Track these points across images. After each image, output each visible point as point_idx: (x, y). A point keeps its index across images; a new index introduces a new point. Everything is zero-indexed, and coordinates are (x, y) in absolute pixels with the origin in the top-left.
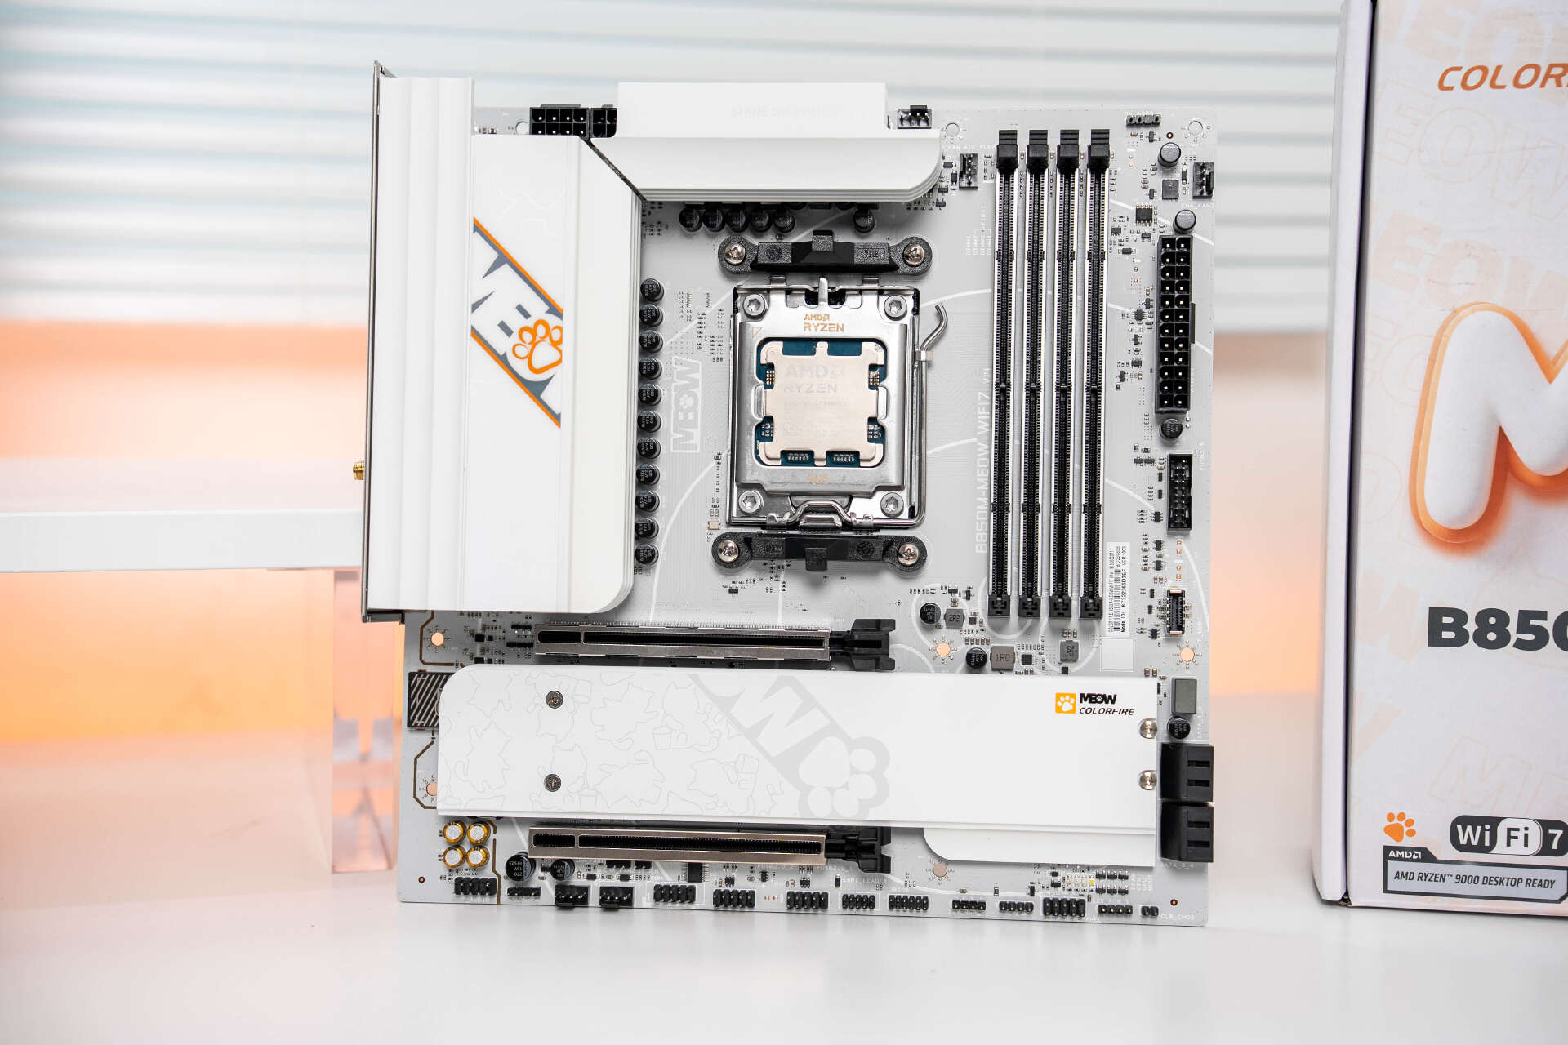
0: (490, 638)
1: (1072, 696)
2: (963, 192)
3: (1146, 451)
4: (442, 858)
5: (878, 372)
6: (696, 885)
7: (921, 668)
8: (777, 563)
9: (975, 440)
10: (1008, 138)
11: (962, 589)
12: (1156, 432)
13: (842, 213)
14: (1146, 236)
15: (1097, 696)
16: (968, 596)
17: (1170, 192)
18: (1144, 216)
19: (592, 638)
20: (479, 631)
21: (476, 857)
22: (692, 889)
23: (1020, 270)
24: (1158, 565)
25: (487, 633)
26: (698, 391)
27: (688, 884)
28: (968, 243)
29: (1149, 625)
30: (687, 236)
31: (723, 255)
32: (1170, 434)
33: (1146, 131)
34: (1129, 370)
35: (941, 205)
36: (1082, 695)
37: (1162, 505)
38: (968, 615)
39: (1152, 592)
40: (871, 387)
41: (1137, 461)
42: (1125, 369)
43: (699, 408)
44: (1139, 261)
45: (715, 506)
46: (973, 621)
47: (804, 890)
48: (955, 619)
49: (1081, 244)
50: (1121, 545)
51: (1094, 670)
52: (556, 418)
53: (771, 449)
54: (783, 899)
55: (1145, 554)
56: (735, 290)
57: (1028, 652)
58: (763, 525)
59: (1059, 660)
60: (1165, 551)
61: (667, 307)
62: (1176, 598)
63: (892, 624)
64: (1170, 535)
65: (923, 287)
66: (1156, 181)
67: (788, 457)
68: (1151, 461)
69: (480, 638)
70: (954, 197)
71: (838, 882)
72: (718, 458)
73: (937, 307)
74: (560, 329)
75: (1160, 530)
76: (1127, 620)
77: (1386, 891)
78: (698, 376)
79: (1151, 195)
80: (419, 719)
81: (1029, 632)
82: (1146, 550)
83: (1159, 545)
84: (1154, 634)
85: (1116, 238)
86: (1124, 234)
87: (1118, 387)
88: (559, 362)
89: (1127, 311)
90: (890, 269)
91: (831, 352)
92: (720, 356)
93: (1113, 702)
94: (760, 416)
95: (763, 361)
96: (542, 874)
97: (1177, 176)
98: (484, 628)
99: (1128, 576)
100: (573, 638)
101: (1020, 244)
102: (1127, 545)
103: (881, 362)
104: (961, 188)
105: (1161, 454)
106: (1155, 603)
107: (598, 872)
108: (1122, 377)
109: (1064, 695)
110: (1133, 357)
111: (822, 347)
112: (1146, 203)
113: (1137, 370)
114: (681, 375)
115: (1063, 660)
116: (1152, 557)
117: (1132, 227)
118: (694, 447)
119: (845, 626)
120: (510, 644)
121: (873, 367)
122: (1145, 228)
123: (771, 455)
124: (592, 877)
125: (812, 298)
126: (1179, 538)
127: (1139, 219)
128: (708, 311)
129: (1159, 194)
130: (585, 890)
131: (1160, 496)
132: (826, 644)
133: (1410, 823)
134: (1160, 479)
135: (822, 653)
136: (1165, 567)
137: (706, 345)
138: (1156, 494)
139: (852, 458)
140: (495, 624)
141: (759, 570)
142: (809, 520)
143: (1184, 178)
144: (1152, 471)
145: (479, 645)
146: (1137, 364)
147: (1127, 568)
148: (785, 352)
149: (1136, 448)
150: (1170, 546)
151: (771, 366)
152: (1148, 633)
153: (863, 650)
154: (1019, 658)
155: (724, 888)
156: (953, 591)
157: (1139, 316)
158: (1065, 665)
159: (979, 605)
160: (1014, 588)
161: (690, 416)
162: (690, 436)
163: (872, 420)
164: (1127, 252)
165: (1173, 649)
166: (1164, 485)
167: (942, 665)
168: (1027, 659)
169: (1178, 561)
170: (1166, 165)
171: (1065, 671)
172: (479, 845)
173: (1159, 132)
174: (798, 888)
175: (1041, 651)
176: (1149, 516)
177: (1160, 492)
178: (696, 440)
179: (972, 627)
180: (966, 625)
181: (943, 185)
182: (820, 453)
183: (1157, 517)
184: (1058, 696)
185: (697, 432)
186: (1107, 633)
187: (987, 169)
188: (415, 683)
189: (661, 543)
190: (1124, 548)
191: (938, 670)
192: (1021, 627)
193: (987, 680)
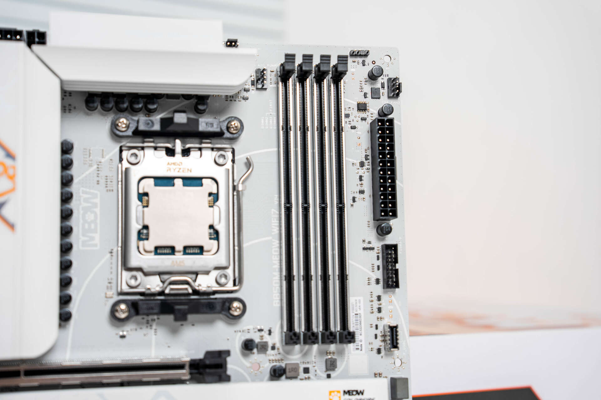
1: (339, 392)
2: (258, 92)
3: (369, 243)
5: (214, 197)
7: (244, 380)
8: (150, 317)
9: (270, 238)
10: (290, 58)
11: (266, 329)
12: (374, 231)
13: (186, 102)
14: (363, 119)
15: (353, 391)
16: (270, 332)
17: (375, 95)
18: (362, 107)
19: (30, 373)
23: (295, 137)
24: (379, 310)
26: (98, 210)
28: (263, 121)
29: (376, 347)
30: (88, 114)
31: (114, 126)
32: (383, 231)
33: (360, 60)
34: (358, 196)
35: (246, 99)
36: (344, 391)
37: (379, 274)
38: (270, 345)
39: (377, 326)
40: (210, 206)
41: (364, 249)
42: (356, 195)
43: (98, 221)
44: (360, 133)
45: (110, 283)
46: (273, 348)
48: (263, 347)
49: (329, 122)
50: (358, 298)
51: (345, 376)
52: (12, 226)
53: (150, 245)
55: (371, 303)
56: (121, 147)
57: (307, 366)
58: (142, 294)
59: (324, 369)
60: (383, 301)
61: (77, 158)
62: (393, 330)
63: (228, 353)
64: (385, 293)
65: (237, 147)
66: (367, 89)
67: (158, 250)
68: (372, 249)
70: (253, 93)
72: (111, 253)
73: (247, 159)
74: (14, 168)
75: (379, 289)
76: (363, 343)
78: (97, 201)
79: (365, 96)
81: (305, 354)
82: (372, 301)
83: (379, 298)
84: (379, 351)
85: (347, 120)
86: (351, 118)
87: (352, 205)
88: (13, 190)
89: (355, 161)
90: (219, 135)
91: (184, 185)
92: (111, 189)
93: (362, 394)
94: (140, 225)
95: (141, 191)
97: (379, 85)
99: (362, 317)
100: (16, 374)
101: (295, 121)
102: (361, 298)
103: (215, 191)
104: (257, 89)
105: (377, 245)
106: (379, 332)
108: (354, 200)
109: (334, 392)
110: (359, 188)
111: (178, 182)
112: (363, 100)
113: (362, 196)
114: (86, 200)
115: (327, 370)
116: (376, 305)
117: (356, 115)
118: (95, 245)
119: (200, 355)
121: (210, 194)
122: (363, 115)
123: (148, 249)
125: (170, 152)
126: (390, 294)
127: (359, 109)
128: (103, 160)
129: (369, 95)
131: (378, 269)
132: (187, 367)
134: (378, 259)
135: (184, 373)
136: (383, 311)
137: (102, 181)
138: (376, 268)
139: (201, 250)
141: (138, 323)
142: (172, 289)
143: (383, 87)
144: (373, 254)
146: (362, 192)
147: (361, 312)
148: (156, 185)
149: (364, 241)
150: (384, 298)
151: (146, 194)
152: (375, 351)
153: (212, 371)
154: (301, 370)
156: (261, 330)
157: (362, 164)
158: (328, 372)
159: (276, 339)
160: (300, 327)
161: (93, 226)
162: (92, 239)
163: (211, 227)
164: (353, 128)
165: (390, 360)
166: (380, 263)
167: (255, 378)
168: (306, 370)
169: (390, 307)
170: (373, 77)
171: (329, 376)
173: (368, 60)
175: (314, 365)
176: (373, 281)
177: (378, 267)
178: (97, 240)
179: (273, 352)
180: (270, 351)
181: (247, 87)
182: (179, 247)
183: (378, 281)
184: (330, 393)
185: (97, 236)
186: (352, 352)
187: (271, 79)
189: (73, 308)
190: (360, 300)
191: (253, 380)
192: (301, 351)
193: (283, 384)
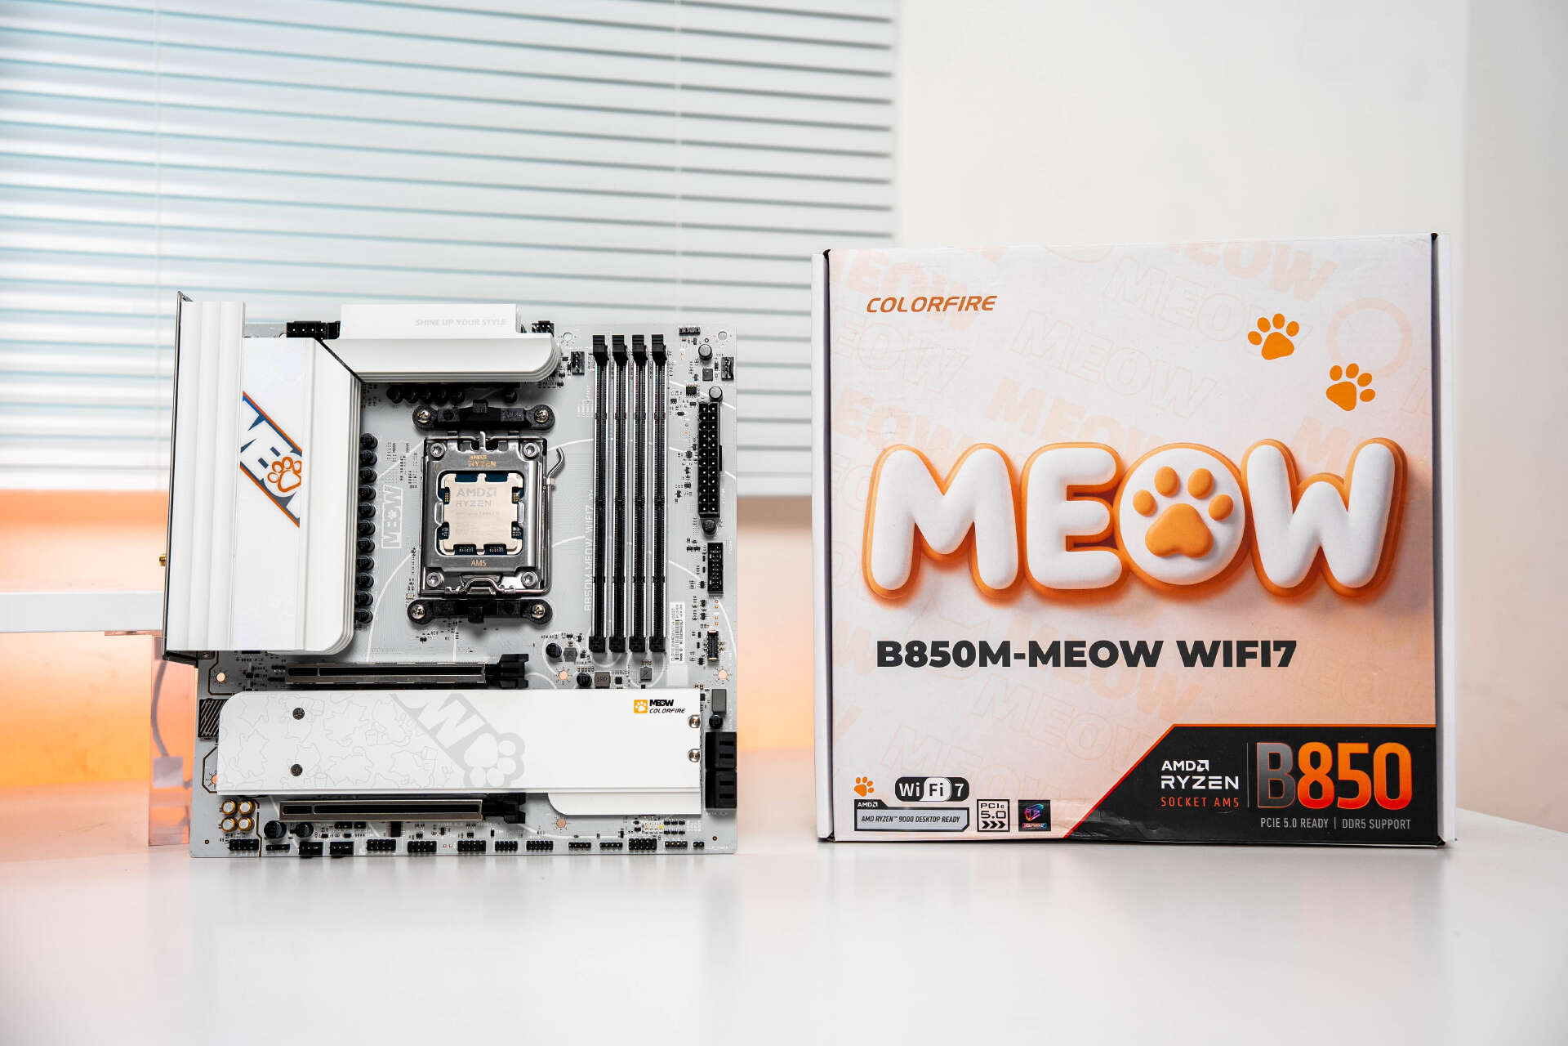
0: (257, 676)
1: (645, 701)
2: (575, 377)
3: (695, 542)
4: (221, 826)
5: (519, 493)
6: (396, 838)
7: (548, 686)
8: (453, 620)
9: (584, 537)
10: (598, 340)
11: (576, 635)
12: (701, 530)
13: (496, 390)
14: (693, 404)
15: (661, 701)
16: (580, 640)
17: (708, 376)
18: (691, 391)
19: (325, 672)
20: (250, 671)
21: (244, 824)
22: (394, 841)
23: (611, 425)
24: (703, 617)
25: (256, 672)
26: (400, 508)
27: (391, 838)
28: (579, 408)
29: (697, 656)
30: (393, 406)
31: (416, 418)
32: (709, 531)
33: (691, 338)
34: (683, 490)
35: (561, 385)
36: (651, 701)
37: (704, 577)
38: (579, 651)
39: (699, 634)
40: (513, 502)
41: (689, 549)
42: (680, 489)
43: (401, 519)
44: (688, 420)
45: (411, 583)
46: (583, 656)
47: (469, 839)
48: (571, 655)
49: (650, 408)
50: (679, 604)
51: (662, 685)
52: (297, 521)
53: (447, 544)
54: (455, 846)
55: (695, 609)
56: (425, 441)
57: (619, 676)
58: (442, 595)
59: (639, 680)
60: (707, 607)
61: (380, 453)
62: (713, 636)
63: (526, 657)
64: (711, 597)
65: (550, 438)
66: (699, 370)
67: (458, 549)
68: (697, 549)
69: (249, 676)
70: (569, 379)
71: (492, 833)
72: (413, 552)
73: (557, 450)
74: (300, 463)
75: (703, 594)
76: (683, 652)
77: (856, 829)
78: (400, 498)
79: (696, 378)
80: (206, 731)
81: (620, 662)
82: (695, 607)
83: (703, 603)
84: (701, 662)
85: (674, 405)
86: (679, 403)
87: (676, 500)
88: (299, 484)
89: (681, 452)
90: (524, 426)
91: (487, 480)
92: (415, 484)
93: (671, 705)
94: (440, 522)
95: (443, 487)
96: (290, 835)
97: (712, 366)
98: (253, 669)
99: (684, 625)
100: (312, 672)
101: (611, 408)
102: (683, 604)
103: (521, 486)
104: (574, 374)
105: (703, 544)
106: (701, 641)
107: (330, 834)
108: (678, 494)
109: (639, 701)
110: (686, 481)
111: (482, 477)
112: (692, 383)
113: (688, 490)
114: (389, 497)
115: (642, 680)
116: (699, 611)
117: (683, 399)
118: (398, 544)
119: (496, 660)
120: (271, 679)
121: (515, 490)
122: (693, 399)
123: (447, 548)
124: (325, 836)
125: (476, 446)
126: (717, 598)
127: (688, 394)
128: (407, 455)
129: (700, 377)
130: (320, 844)
131: (704, 572)
132: (483, 671)
133: (870, 783)
134: (704, 560)
135: (480, 678)
136: (708, 618)
137: (406, 477)
138: (701, 570)
139: (501, 549)
140: (260, 666)
141: (440, 625)
142: (473, 590)
143: (716, 368)
144: (699, 555)
145: (249, 681)
146: (688, 486)
147: (683, 618)
148: (457, 480)
149: (689, 540)
150: (710, 603)
151: (447, 490)
152: (697, 661)
153: (507, 675)
154: (613, 679)
155: (416, 840)
156: (570, 636)
157: (689, 455)
158: (643, 684)
159: (583, 646)
160: (608, 631)
161: (395, 525)
162: (395, 537)
163: (515, 524)
164: (681, 414)
165: (713, 671)
166: (705, 564)
167: (563, 685)
168: (619, 681)
169: (717, 614)
170: (705, 359)
171: (643, 687)
172: (247, 815)
173: (700, 339)
174: (465, 838)
175: (628, 675)
176: (697, 585)
177: (704, 568)
178: (399, 539)
179: (582, 660)
180: (578, 659)
181: (562, 372)
182: (480, 546)
183: (702, 585)
184: (636, 702)
185: (399, 535)
186: (671, 662)
187: (590, 363)
188: (204, 707)
189: (375, 610)
190: (681, 606)
191: (558, 688)
192: (614, 659)
193: (592, 693)
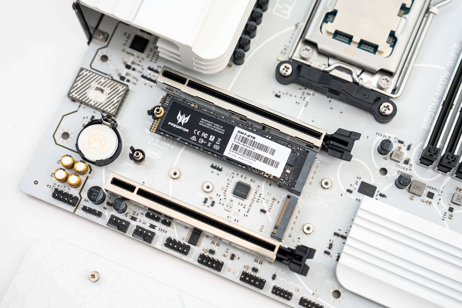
0: (134, 69)
4: (53, 175)
5: (405, 10)
6: (191, 246)
8: (307, 91)
11: (407, 144)
16: (409, 148)
19: (192, 85)
20: (129, 63)
21: (73, 179)
22: (188, 248)
27: (187, 244)
38: (405, 158)
40: (399, 16)
45: (285, 49)
46: (406, 162)
47: (253, 274)
48: (397, 157)
53: (331, 27)
54: (238, 274)
57: (432, 191)
59: (449, 201)
67: (337, 34)
69: (128, 67)
71: (274, 277)
72: (296, 25)
80: (76, 94)
81: (437, 180)
94: (330, 8)
96: (106, 206)
98: (133, 63)
100: (183, 81)
103: (408, 6)
107: (139, 217)
115: (452, 203)
118: (286, 15)
120: (143, 77)
121: (402, 7)
123: (329, 31)
124: (134, 219)
130: (128, 224)
132: (322, 138)
139: (374, 48)
140: (139, 63)
145: (126, 70)
154: (425, 192)
155: (207, 254)
156: (401, 142)
158: (452, 206)
159: (413, 155)
162: (286, 9)
163: (392, 34)
168: (431, 195)
171: (451, 209)
172: (78, 173)
174: (250, 271)
175: (440, 194)
178: (289, 12)
179: (404, 166)
180: (402, 163)
182: (356, 39)
185: (291, 8)
189: (248, 56)
